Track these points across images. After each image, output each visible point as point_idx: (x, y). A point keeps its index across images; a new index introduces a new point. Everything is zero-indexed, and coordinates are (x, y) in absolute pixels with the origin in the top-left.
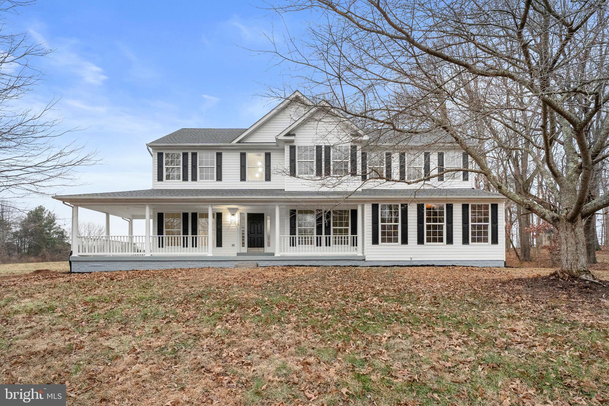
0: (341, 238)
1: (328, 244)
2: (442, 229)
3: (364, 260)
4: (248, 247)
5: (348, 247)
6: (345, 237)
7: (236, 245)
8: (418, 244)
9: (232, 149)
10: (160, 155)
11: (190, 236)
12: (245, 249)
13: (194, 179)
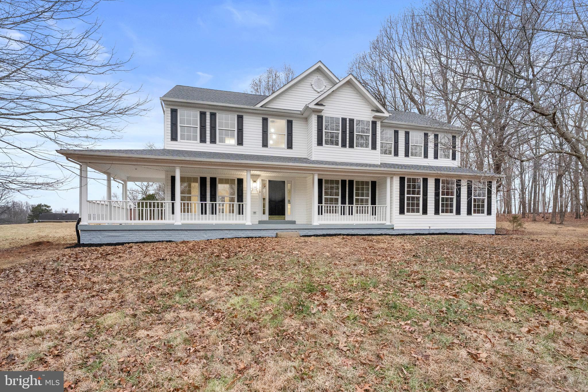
0: (362, 207)
1: (351, 213)
2: (452, 201)
3: (393, 229)
4: (269, 215)
5: (368, 216)
6: (365, 207)
7: (257, 213)
8: (435, 214)
9: (254, 113)
10: (174, 112)
11: (208, 202)
12: (266, 217)
13: (213, 141)
